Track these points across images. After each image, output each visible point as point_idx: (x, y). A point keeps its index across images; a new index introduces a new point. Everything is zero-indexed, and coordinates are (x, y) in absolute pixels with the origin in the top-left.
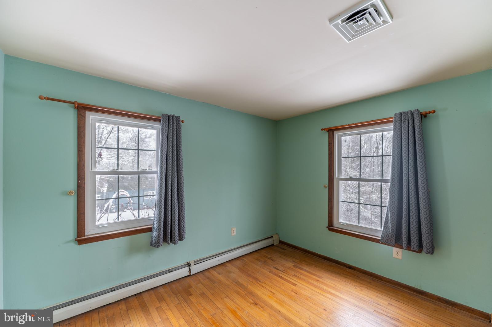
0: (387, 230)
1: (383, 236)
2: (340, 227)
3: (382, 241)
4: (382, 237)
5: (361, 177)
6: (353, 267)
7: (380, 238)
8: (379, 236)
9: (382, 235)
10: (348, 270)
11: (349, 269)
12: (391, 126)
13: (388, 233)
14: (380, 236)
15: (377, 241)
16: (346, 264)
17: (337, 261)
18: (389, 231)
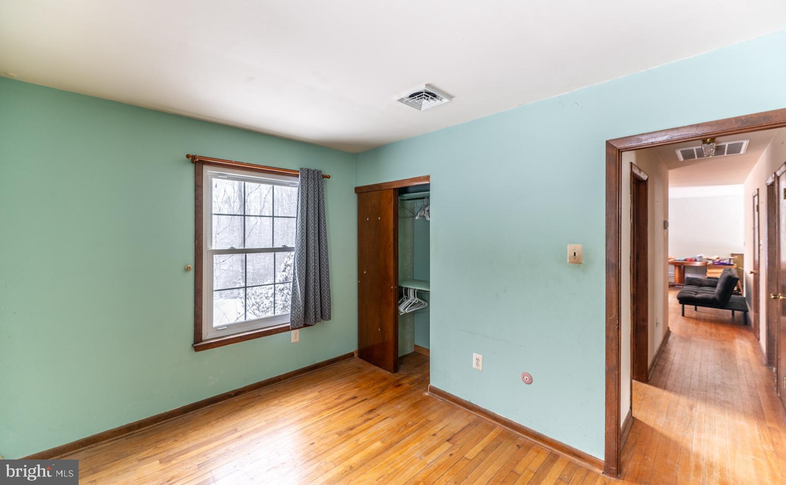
0: (296, 310)
1: (293, 319)
2: (217, 337)
3: (293, 326)
4: (292, 321)
5: (246, 246)
6: (241, 389)
7: (290, 324)
8: (287, 321)
9: (291, 319)
10: (236, 399)
11: (237, 397)
12: (298, 181)
13: (299, 313)
14: (290, 321)
15: (287, 329)
16: (228, 393)
17: (214, 398)
18: (299, 310)
